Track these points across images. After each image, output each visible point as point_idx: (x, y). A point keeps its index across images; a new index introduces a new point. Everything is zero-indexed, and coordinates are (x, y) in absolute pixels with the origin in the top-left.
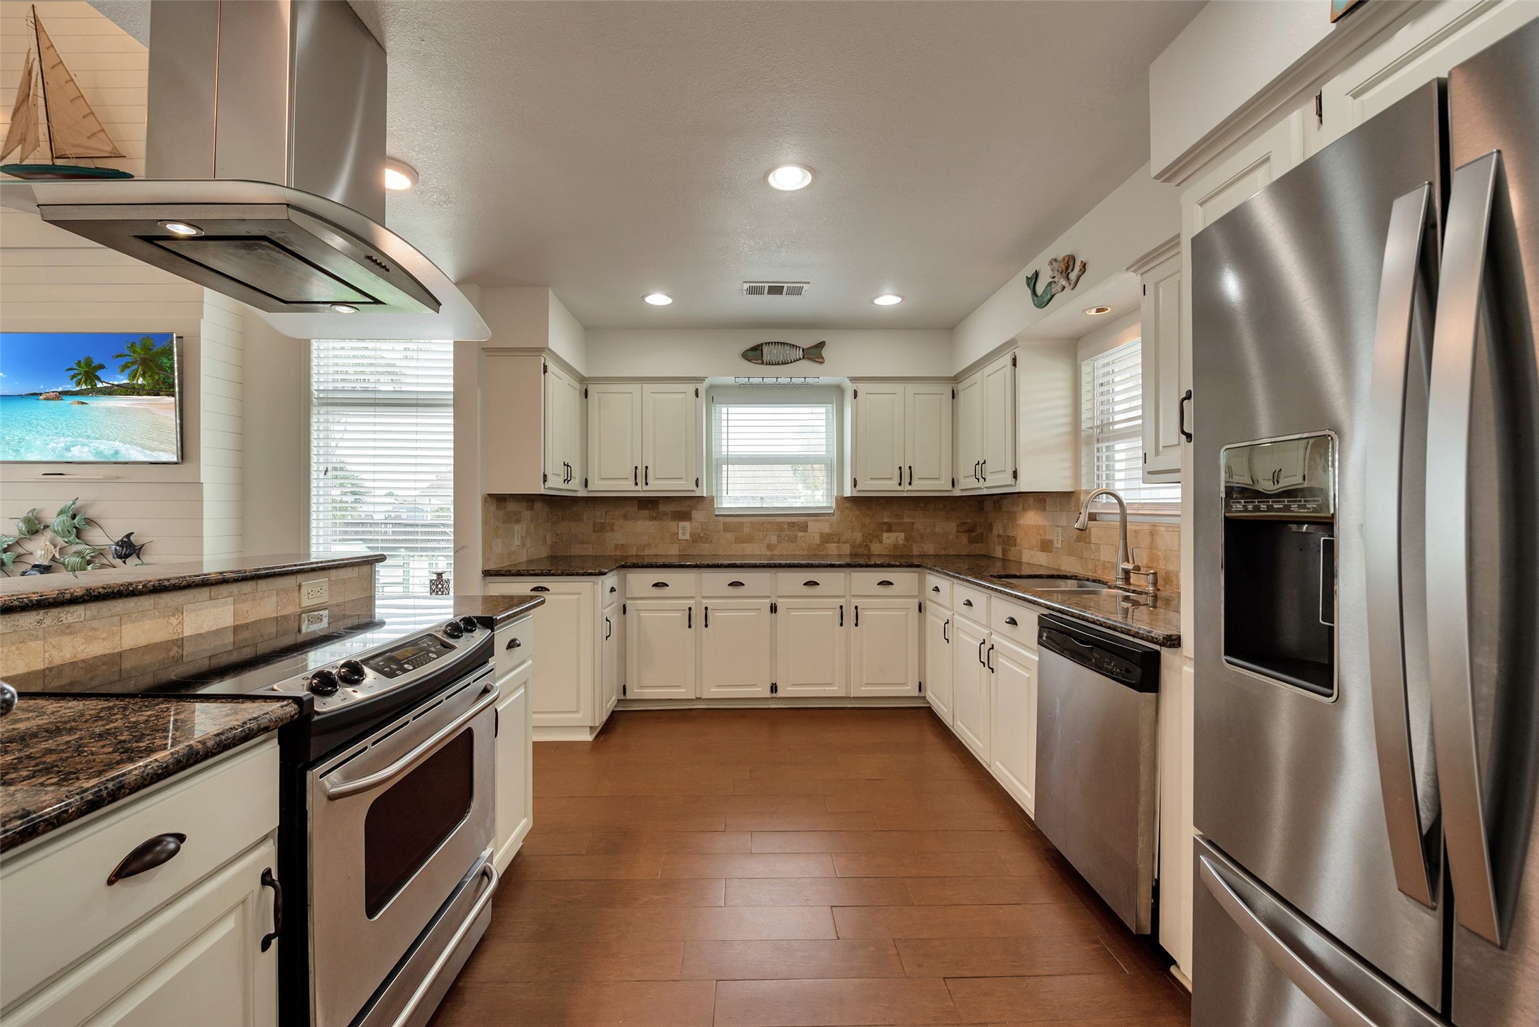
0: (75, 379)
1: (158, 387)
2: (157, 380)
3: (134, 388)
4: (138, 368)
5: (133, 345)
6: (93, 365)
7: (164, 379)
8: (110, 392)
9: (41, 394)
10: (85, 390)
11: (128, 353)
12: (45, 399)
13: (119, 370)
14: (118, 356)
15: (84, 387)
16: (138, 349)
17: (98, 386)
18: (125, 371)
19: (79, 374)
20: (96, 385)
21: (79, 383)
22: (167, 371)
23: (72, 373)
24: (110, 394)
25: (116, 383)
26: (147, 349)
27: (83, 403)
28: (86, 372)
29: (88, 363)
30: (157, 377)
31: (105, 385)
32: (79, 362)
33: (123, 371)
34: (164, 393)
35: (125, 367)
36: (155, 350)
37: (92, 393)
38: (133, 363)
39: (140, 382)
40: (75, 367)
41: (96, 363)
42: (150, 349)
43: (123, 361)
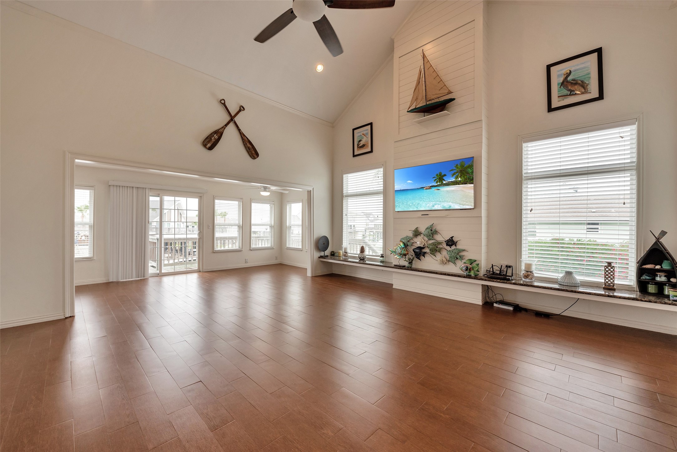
0: (436, 181)
1: (466, 181)
2: (466, 178)
3: (457, 182)
4: (459, 174)
5: (457, 165)
6: (442, 175)
7: (469, 177)
8: (448, 184)
9: (424, 187)
10: (439, 184)
11: (455, 169)
12: (426, 189)
13: (451, 176)
14: (451, 170)
15: (439, 183)
16: (459, 167)
17: (444, 183)
18: (454, 176)
19: (437, 179)
20: (443, 182)
21: (437, 182)
22: (470, 174)
23: (435, 179)
24: (448, 185)
25: (450, 181)
26: (462, 166)
27: (438, 189)
28: (439, 178)
29: (440, 174)
30: (466, 177)
31: (446, 182)
32: (437, 174)
33: (453, 176)
34: (469, 183)
35: (454, 174)
36: (466, 166)
37: (441, 185)
38: (457, 172)
39: (459, 180)
40: (436, 176)
41: (443, 174)
42: (463, 166)
43: (453, 172)
